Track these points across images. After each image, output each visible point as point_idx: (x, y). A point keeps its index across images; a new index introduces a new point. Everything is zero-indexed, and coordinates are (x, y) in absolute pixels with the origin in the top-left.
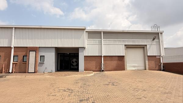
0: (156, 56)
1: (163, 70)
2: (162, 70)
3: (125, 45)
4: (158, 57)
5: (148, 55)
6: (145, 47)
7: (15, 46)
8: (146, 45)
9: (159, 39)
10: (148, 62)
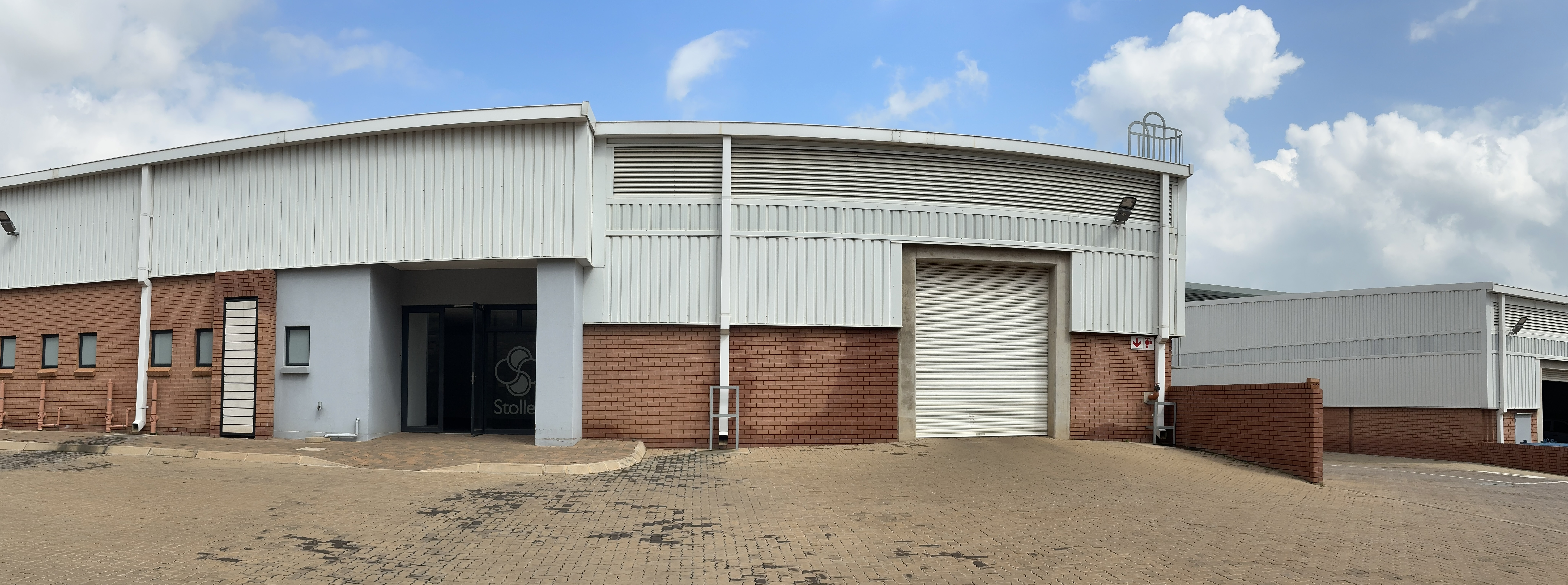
0: (1129, 336)
1: (1166, 440)
2: (1156, 433)
3: (905, 247)
4: (1143, 347)
5: (1075, 328)
6: (1060, 267)
8: (1066, 255)
9: (1157, 217)
10: (1073, 380)
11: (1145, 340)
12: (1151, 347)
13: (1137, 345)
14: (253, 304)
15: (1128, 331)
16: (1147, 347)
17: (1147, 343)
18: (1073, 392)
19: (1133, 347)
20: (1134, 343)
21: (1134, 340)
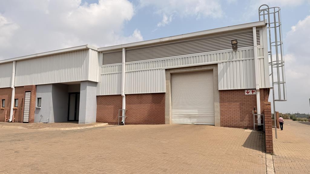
0: (244, 90)
2: (255, 126)
3: (166, 70)
4: (251, 93)
5: (220, 89)
6: (215, 69)
7: (15, 86)
8: (216, 65)
10: (221, 107)
11: (252, 91)
12: (254, 93)
13: (248, 93)
14: (30, 93)
15: (243, 88)
16: (253, 93)
17: (253, 92)
18: (221, 111)
19: (246, 94)
20: (246, 92)
21: (246, 91)
